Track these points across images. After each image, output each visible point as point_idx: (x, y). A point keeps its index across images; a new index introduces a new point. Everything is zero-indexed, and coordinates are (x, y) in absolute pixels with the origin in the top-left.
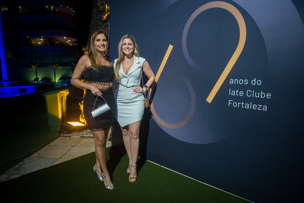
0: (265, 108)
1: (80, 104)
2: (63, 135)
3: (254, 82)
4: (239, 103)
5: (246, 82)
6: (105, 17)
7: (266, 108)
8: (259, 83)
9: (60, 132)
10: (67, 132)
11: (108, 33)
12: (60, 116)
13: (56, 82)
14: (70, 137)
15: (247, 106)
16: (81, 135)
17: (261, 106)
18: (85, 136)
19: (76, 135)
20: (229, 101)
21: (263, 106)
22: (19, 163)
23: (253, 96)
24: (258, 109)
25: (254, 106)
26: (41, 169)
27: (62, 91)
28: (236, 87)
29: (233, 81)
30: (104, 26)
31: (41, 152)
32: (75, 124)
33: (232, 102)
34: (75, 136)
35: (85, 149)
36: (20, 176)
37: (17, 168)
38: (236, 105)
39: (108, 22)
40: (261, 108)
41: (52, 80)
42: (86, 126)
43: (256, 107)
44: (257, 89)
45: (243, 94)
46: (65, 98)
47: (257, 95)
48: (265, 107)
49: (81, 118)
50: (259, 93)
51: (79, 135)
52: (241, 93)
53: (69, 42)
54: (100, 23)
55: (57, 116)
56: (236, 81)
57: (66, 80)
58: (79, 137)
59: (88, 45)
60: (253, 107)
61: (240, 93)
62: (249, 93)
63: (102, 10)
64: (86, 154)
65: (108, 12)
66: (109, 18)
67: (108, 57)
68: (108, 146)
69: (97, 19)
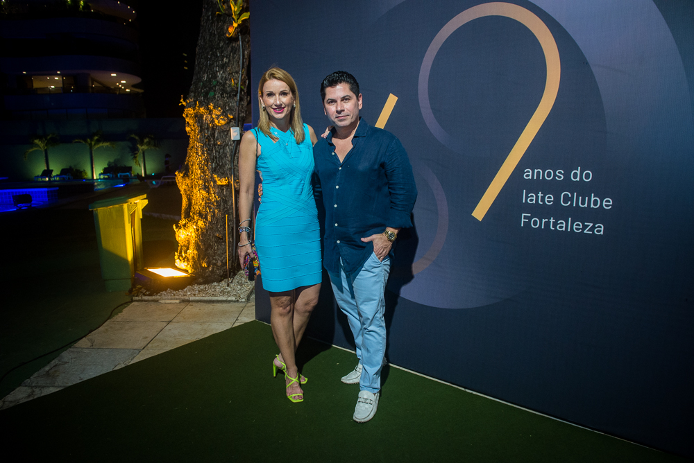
0: (600, 230)
1: (174, 227)
2: (140, 298)
3: (577, 175)
4: (544, 221)
5: (560, 175)
6: (231, 30)
7: (602, 229)
8: (587, 176)
9: (131, 291)
10: (147, 290)
11: (239, 66)
12: (130, 256)
13: (95, 178)
14: (156, 301)
15: (562, 226)
16: (183, 297)
17: (591, 224)
18: (192, 298)
19: (170, 297)
20: (523, 215)
21: (596, 226)
22: (51, 361)
23: (574, 205)
24: (585, 232)
25: (577, 225)
26: (104, 372)
28: (535, 186)
29: (530, 174)
30: (229, 49)
31: (95, 335)
32: (165, 273)
33: (530, 218)
34: (168, 299)
35: (197, 327)
36: (61, 389)
37: (48, 372)
38: (537, 223)
39: (239, 40)
40: (592, 229)
41: (86, 173)
42: (191, 277)
43: (581, 227)
44: (583, 189)
45: (552, 199)
46: (139, 215)
47: (583, 203)
48: (600, 227)
49: (179, 258)
50: (587, 198)
51: (177, 297)
52: (549, 199)
53: (123, 85)
54: (220, 43)
55: (122, 254)
56: (538, 173)
57: (119, 175)
58: (178, 301)
59: (192, 94)
60: (575, 227)
61: (546, 199)
62: (566, 199)
63: (225, 14)
64: (201, 337)
65: (238, 19)
66: (241, 32)
67: (239, 121)
68: (247, 320)
69: (214, 34)
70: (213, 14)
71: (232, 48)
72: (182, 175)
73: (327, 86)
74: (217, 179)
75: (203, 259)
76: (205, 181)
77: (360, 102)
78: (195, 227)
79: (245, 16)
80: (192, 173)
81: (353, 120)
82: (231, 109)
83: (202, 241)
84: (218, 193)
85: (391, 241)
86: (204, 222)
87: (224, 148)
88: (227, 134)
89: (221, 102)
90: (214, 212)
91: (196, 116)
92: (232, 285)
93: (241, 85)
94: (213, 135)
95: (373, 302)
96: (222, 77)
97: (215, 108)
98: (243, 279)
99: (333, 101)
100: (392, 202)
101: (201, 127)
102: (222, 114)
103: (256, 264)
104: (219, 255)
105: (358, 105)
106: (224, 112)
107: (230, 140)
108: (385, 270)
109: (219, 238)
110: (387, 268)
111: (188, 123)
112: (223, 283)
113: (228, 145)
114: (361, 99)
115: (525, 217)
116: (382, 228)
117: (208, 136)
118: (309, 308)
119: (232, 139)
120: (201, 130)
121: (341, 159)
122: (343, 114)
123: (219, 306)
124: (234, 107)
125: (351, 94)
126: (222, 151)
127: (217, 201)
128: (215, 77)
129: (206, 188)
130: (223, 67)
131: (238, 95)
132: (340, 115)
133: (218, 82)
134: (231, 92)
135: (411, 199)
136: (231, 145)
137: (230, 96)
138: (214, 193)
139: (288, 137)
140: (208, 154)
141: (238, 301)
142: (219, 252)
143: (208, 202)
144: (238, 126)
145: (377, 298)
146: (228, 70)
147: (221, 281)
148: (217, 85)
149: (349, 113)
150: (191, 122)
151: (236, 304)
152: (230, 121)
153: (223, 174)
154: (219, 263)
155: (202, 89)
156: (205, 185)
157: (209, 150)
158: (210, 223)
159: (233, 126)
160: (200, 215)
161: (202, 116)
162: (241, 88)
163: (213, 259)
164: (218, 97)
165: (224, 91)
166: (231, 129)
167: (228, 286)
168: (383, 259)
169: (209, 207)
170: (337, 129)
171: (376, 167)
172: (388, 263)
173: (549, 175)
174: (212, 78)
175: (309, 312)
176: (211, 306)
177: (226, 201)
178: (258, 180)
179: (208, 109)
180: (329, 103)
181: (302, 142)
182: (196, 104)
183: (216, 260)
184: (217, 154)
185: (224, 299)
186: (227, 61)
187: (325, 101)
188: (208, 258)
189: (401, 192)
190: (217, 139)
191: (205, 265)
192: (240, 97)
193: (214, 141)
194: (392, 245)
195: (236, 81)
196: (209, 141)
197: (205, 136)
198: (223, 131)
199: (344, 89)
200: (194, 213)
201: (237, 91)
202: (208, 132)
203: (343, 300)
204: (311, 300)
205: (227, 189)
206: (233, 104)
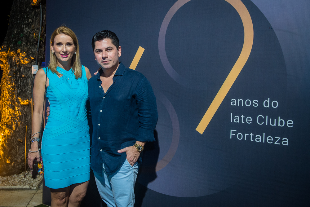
0: (286, 142)
3: (268, 103)
4: (246, 135)
5: (256, 103)
6: (35, 1)
7: (287, 142)
8: (275, 104)
11: (39, 25)
15: (259, 139)
17: (279, 138)
20: (231, 130)
21: (283, 139)
23: (267, 124)
24: (275, 143)
25: (269, 138)
28: (239, 110)
29: (235, 102)
30: (33, 13)
33: (236, 133)
38: (241, 137)
39: (40, 8)
40: (280, 141)
43: (272, 140)
44: (272, 114)
45: (251, 120)
47: (273, 123)
48: (286, 140)
50: (275, 119)
52: (249, 120)
54: (27, 9)
56: (241, 102)
59: (6, 42)
60: (268, 140)
61: (247, 120)
62: (261, 120)
67: (38, 61)
68: (37, 204)
69: (23, 3)
71: (35, 12)
73: (96, 40)
74: (20, 101)
75: (7, 157)
76: (12, 102)
77: (120, 52)
78: (3, 134)
80: (3, 96)
81: (114, 64)
82: (33, 53)
83: (8, 145)
84: (21, 110)
85: (139, 152)
86: (10, 131)
87: (27, 79)
88: (29, 70)
89: (25, 48)
90: (17, 124)
91: (8, 57)
92: (27, 176)
93: (40, 37)
94: (19, 70)
95: (126, 196)
96: (28, 32)
97: (21, 52)
99: (100, 51)
100: (140, 122)
101: (11, 64)
102: (26, 56)
103: (40, 166)
104: (20, 154)
105: (118, 54)
106: (27, 55)
107: (31, 74)
108: (135, 172)
109: (20, 142)
110: (136, 171)
111: (2, 61)
112: (22, 175)
113: (29, 77)
114: (120, 50)
115: (233, 132)
116: (133, 141)
117: (16, 71)
118: (79, 199)
119: (33, 73)
120: (11, 67)
121: (105, 91)
122: (106, 59)
123: (16, 193)
124: (35, 52)
125: (113, 46)
126: (25, 81)
127: (20, 116)
128: (22, 31)
129: (13, 107)
130: (28, 25)
131: (38, 44)
132: (105, 61)
133: (24, 35)
134: (33, 42)
135: (154, 121)
136: (32, 77)
137: (32, 44)
138: (18, 110)
139: (69, 74)
140: (15, 83)
141: (31, 189)
142: (20, 152)
143: (13, 117)
144: (37, 65)
145: (128, 193)
146: (32, 27)
147: (20, 173)
148: (23, 37)
149: (111, 59)
150: (4, 61)
151: (30, 191)
152: (32, 61)
153: (25, 97)
154: (19, 160)
155: (13, 39)
156: (12, 105)
157: (15, 80)
158: (14, 131)
159: (34, 65)
160: (7, 126)
161: (12, 57)
162: (40, 39)
163: (15, 157)
164: (24, 45)
165: (28, 41)
166: (33, 66)
167: (25, 177)
168: (134, 165)
169: (14, 120)
170: (103, 69)
171: (129, 98)
172: (137, 167)
173: (248, 103)
174: (20, 32)
175: (79, 202)
176: (10, 194)
177: (26, 115)
178: (47, 104)
179: (16, 53)
180: (97, 52)
181: (81, 78)
182: (8, 49)
184: (22, 83)
185: (20, 187)
186: (31, 21)
187: (95, 50)
188: (11, 157)
189: (147, 116)
190: (22, 73)
191: (8, 162)
192: (39, 45)
193: (20, 74)
194: (140, 154)
195: (37, 34)
196: (16, 74)
197: (13, 71)
198: (27, 68)
199: (108, 42)
200: (3, 125)
201: (38, 41)
202: (16, 68)
203: (103, 192)
204: (81, 194)
205: (28, 107)
206: (35, 50)
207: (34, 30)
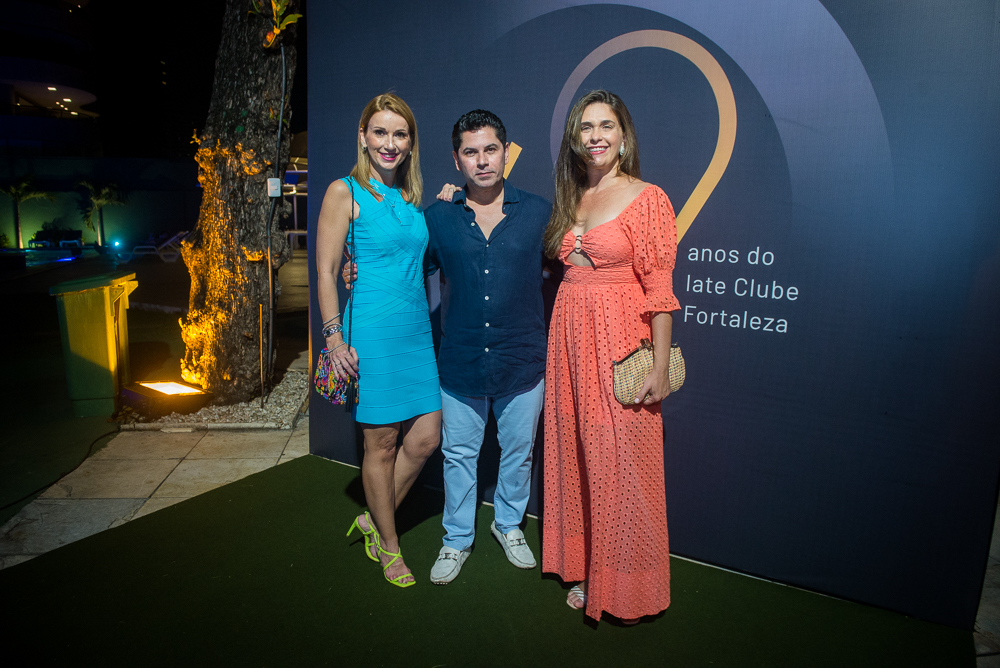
0: (783, 326)
1: (180, 322)
2: (132, 426)
3: (756, 256)
4: (713, 315)
5: (734, 257)
6: (270, 38)
7: (786, 326)
8: (768, 259)
9: (115, 416)
10: (141, 415)
11: (280, 91)
12: (113, 365)
13: (22, 247)
14: (157, 430)
15: (736, 322)
16: (197, 424)
17: (772, 320)
18: (211, 425)
19: (177, 424)
20: (687, 307)
21: (778, 321)
22: (9, 518)
23: (751, 295)
24: (765, 329)
25: (754, 320)
26: (95, 532)
27: (120, 280)
28: (703, 270)
29: (697, 254)
30: (266, 65)
31: (70, 479)
32: (168, 389)
33: (695, 312)
34: (174, 427)
35: (225, 466)
36: (29, 558)
37: (7, 534)
38: (705, 318)
39: (280, 53)
40: (773, 325)
41: (6, 240)
42: (207, 394)
43: (759, 323)
44: (763, 275)
45: (724, 288)
46: (125, 304)
47: (762, 293)
48: (783, 323)
49: (187, 367)
50: (767, 286)
51: (189, 424)
52: (720, 287)
53: (66, 104)
54: (252, 55)
55: (100, 362)
56: (707, 253)
58: (190, 430)
59: (210, 128)
60: (752, 323)
61: (716, 287)
62: (742, 288)
63: (262, 14)
64: (233, 479)
65: (281, 23)
66: (283, 41)
67: (279, 169)
68: (298, 454)
69: (244, 42)
70: (243, 14)
72: (191, 246)
73: (465, 130)
74: (246, 252)
75: (225, 368)
76: (230, 255)
77: (507, 154)
78: (213, 322)
79: (292, 19)
80: (208, 242)
81: (499, 179)
82: (268, 152)
83: (224, 343)
84: (248, 273)
86: (226, 315)
87: (257, 208)
88: (262, 188)
89: (253, 142)
90: (241, 301)
91: (216, 160)
92: (267, 406)
93: (283, 118)
94: (241, 188)
96: (256, 105)
98: (283, 398)
101: (223, 176)
102: (255, 159)
104: (248, 362)
105: (504, 158)
106: (257, 156)
107: (265, 197)
109: (248, 338)
111: (202, 169)
112: (255, 404)
113: (262, 203)
115: (690, 310)
117: (234, 190)
118: (427, 450)
119: (270, 194)
120: (224, 181)
121: (487, 232)
122: (486, 170)
123: (252, 436)
124: (272, 148)
125: (497, 142)
126: (253, 212)
127: (246, 285)
128: (245, 104)
129: (231, 266)
130: (257, 90)
131: (279, 132)
132: (483, 172)
133: (249, 112)
134: (269, 127)
136: (267, 203)
137: (267, 133)
138: (242, 273)
140: (233, 215)
141: (279, 428)
142: (248, 358)
143: (232, 286)
144: (278, 177)
146: (264, 95)
147: (250, 400)
148: (248, 116)
149: (494, 169)
150: (208, 168)
151: (278, 433)
152: (266, 168)
153: (255, 245)
154: (248, 375)
155: (225, 121)
156: (228, 261)
157: (234, 210)
158: (235, 316)
159: (271, 177)
160: (221, 304)
161: (224, 160)
162: (283, 123)
163: (240, 369)
164: (250, 134)
165: (258, 126)
166: (269, 180)
167: (262, 407)
169: (233, 292)
173: (720, 256)
174: (240, 105)
175: (426, 457)
176: (240, 436)
177: (258, 284)
179: (234, 150)
180: (467, 153)
182: (216, 143)
183: (244, 370)
184: (247, 216)
185: (259, 425)
186: (263, 82)
187: (460, 150)
188: (233, 367)
190: (248, 195)
191: (227, 377)
192: (282, 135)
193: (243, 197)
195: (275, 111)
196: (236, 196)
197: (229, 190)
198: (256, 184)
199: (489, 135)
200: (211, 302)
201: (278, 127)
202: (233, 183)
205: (261, 267)
206: (271, 144)
207: (269, 101)
